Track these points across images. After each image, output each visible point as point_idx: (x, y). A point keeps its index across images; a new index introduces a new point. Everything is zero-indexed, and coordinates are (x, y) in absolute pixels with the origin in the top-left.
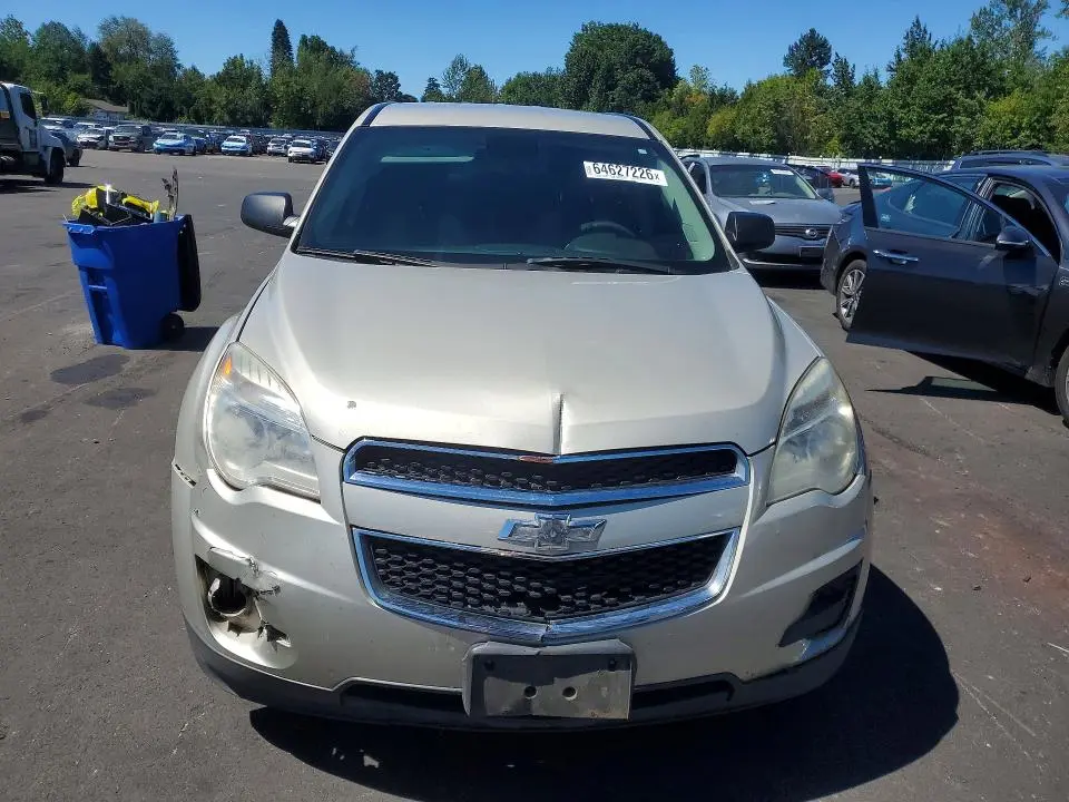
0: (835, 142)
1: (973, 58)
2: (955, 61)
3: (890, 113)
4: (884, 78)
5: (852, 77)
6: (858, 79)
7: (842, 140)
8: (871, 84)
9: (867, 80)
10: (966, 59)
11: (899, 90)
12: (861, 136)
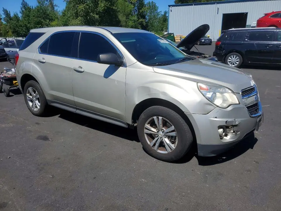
0: (10, 33)
1: (43, 11)
2: (38, 12)
3: (25, 25)
4: (20, 15)
5: (10, 15)
6: (12, 15)
7: (13, 32)
8: (16, 16)
9: (15, 15)
10: (41, 11)
11: (26, 18)
12: (19, 31)
